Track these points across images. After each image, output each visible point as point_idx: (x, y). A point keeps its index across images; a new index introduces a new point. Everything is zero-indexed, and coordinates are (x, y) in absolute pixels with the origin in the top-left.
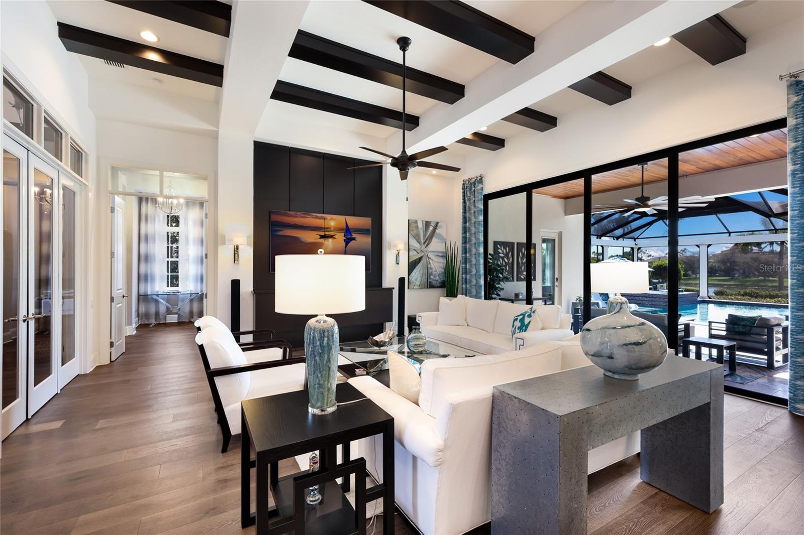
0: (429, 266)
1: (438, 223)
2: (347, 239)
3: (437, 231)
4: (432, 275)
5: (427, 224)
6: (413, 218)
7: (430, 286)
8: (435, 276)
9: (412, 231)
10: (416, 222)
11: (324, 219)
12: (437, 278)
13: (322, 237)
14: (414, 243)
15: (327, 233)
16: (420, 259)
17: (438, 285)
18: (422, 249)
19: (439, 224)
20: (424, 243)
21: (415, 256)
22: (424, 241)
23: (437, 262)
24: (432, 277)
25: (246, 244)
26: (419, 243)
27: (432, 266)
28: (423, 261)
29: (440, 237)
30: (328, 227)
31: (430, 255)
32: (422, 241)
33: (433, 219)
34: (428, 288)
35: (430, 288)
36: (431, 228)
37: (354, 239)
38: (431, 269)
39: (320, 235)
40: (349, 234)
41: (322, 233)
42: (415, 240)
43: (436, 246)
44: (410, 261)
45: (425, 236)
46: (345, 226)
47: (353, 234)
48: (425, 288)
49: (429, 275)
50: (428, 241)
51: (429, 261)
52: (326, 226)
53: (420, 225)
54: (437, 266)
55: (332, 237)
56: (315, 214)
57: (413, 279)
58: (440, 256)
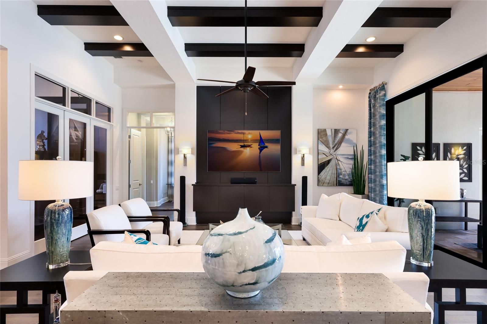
0: (338, 167)
1: (347, 130)
2: (261, 147)
3: (346, 137)
4: (341, 175)
5: (336, 131)
6: (322, 127)
7: (340, 184)
8: (344, 175)
9: (321, 138)
10: (325, 130)
11: (244, 134)
12: (347, 177)
13: (242, 147)
14: (322, 148)
15: (245, 144)
16: (329, 162)
17: (348, 183)
18: (331, 153)
19: (349, 131)
20: (333, 148)
21: (323, 159)
22: (333, 146)
23: (346, 163)
24: (341, 176)
25: (191, 153)
26: (328, 147)
27: (341, 167)
28: (332, 163)
29: (350, 142)
30: (246, 139)
31: (339, 158)
32: (331, 146)
33: (341, 127)
34: (337, 185)
35: (339, 185)
36: (340, 135)
37: (266, 147)
38: (340, 169)
39: (240, 145)
40: (262, 144)
41: (242, 144)
42: (324, 145)
43: (345, 149)
44: (319, 163)
45: (334, 141)
46: (259, 138)
47: (265, 144)
48: (334, 185)
49: (338, 175)
50: (337, 146)
51: (338, 163)
52: (245, 139)
53: (329, 133)
54: (346, 167)
55: (249, 146)
56: (236, 131)
57: (323, 178)
58: (349, 158)
